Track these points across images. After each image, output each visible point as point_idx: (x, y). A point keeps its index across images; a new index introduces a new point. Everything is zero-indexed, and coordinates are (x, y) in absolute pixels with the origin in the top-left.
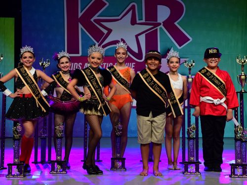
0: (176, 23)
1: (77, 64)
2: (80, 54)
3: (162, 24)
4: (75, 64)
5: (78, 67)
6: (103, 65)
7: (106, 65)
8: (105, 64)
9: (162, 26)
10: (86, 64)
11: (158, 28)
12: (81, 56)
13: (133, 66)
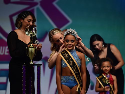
0: (55, 3)
3: (39, 4)
9: (39, 6)
11: (35, 8)
13: (7, 50)
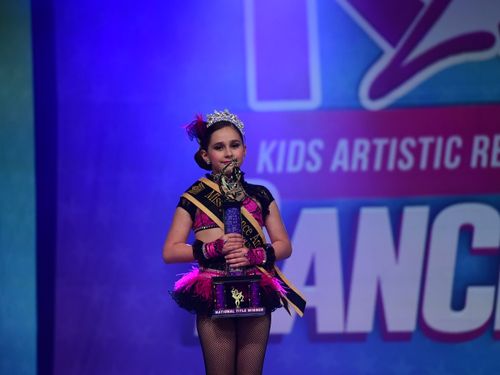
1: (301, 144)
2: (315, 102)
4: (294, 144)
5: (308, 158)
6: (419, 147)
7: (432, 147)
8: (426, 141)
10: (343, 144)
12: (320, 110)
